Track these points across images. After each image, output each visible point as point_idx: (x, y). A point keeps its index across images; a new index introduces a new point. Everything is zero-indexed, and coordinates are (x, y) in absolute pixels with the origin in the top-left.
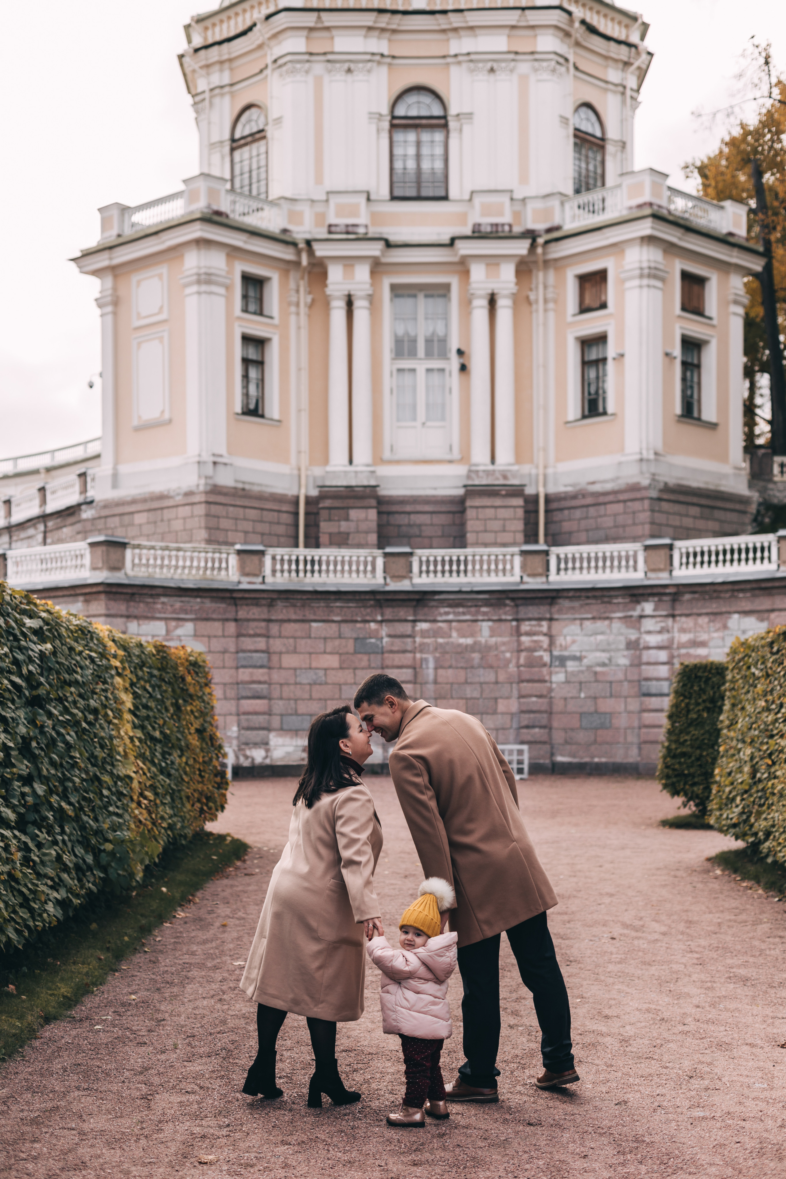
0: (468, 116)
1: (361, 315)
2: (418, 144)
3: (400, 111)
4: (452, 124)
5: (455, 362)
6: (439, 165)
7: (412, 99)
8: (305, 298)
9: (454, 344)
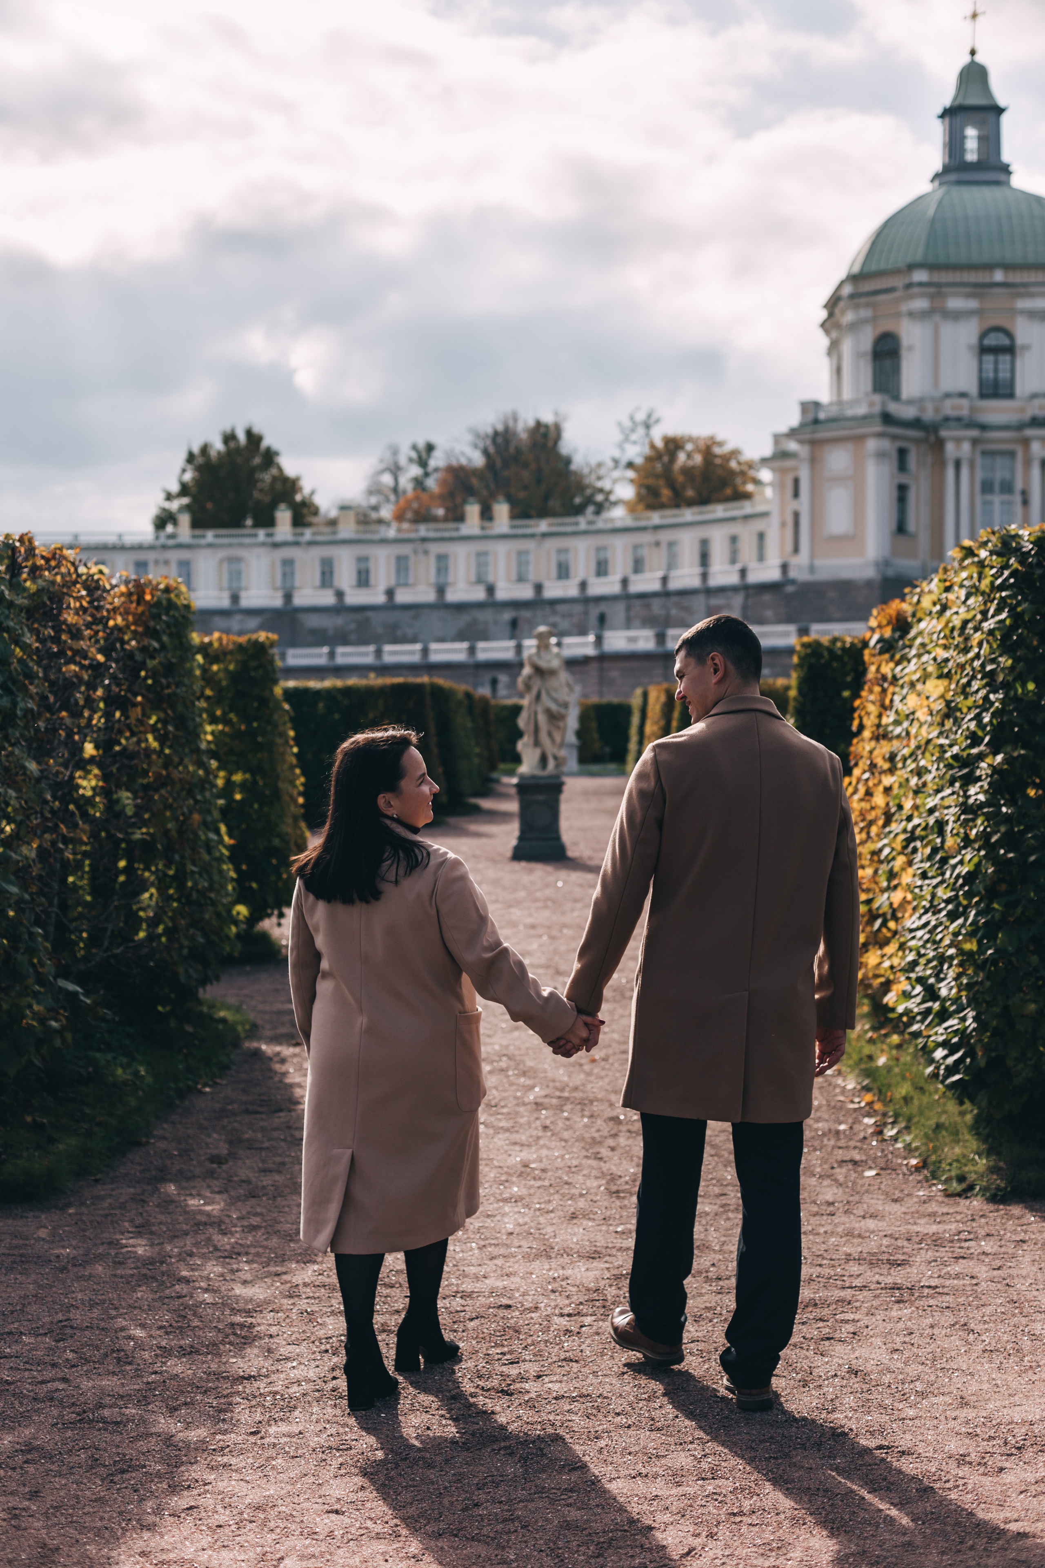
0: (1026, 348)
1: (965, 472)
2: (996, 363)
3: (986, 342)
4: (1018, 352)
5: (1018, 498)
6: (1008, 375)
7: (993, 335)
8: (929, 459)
9: (1019, 485)
